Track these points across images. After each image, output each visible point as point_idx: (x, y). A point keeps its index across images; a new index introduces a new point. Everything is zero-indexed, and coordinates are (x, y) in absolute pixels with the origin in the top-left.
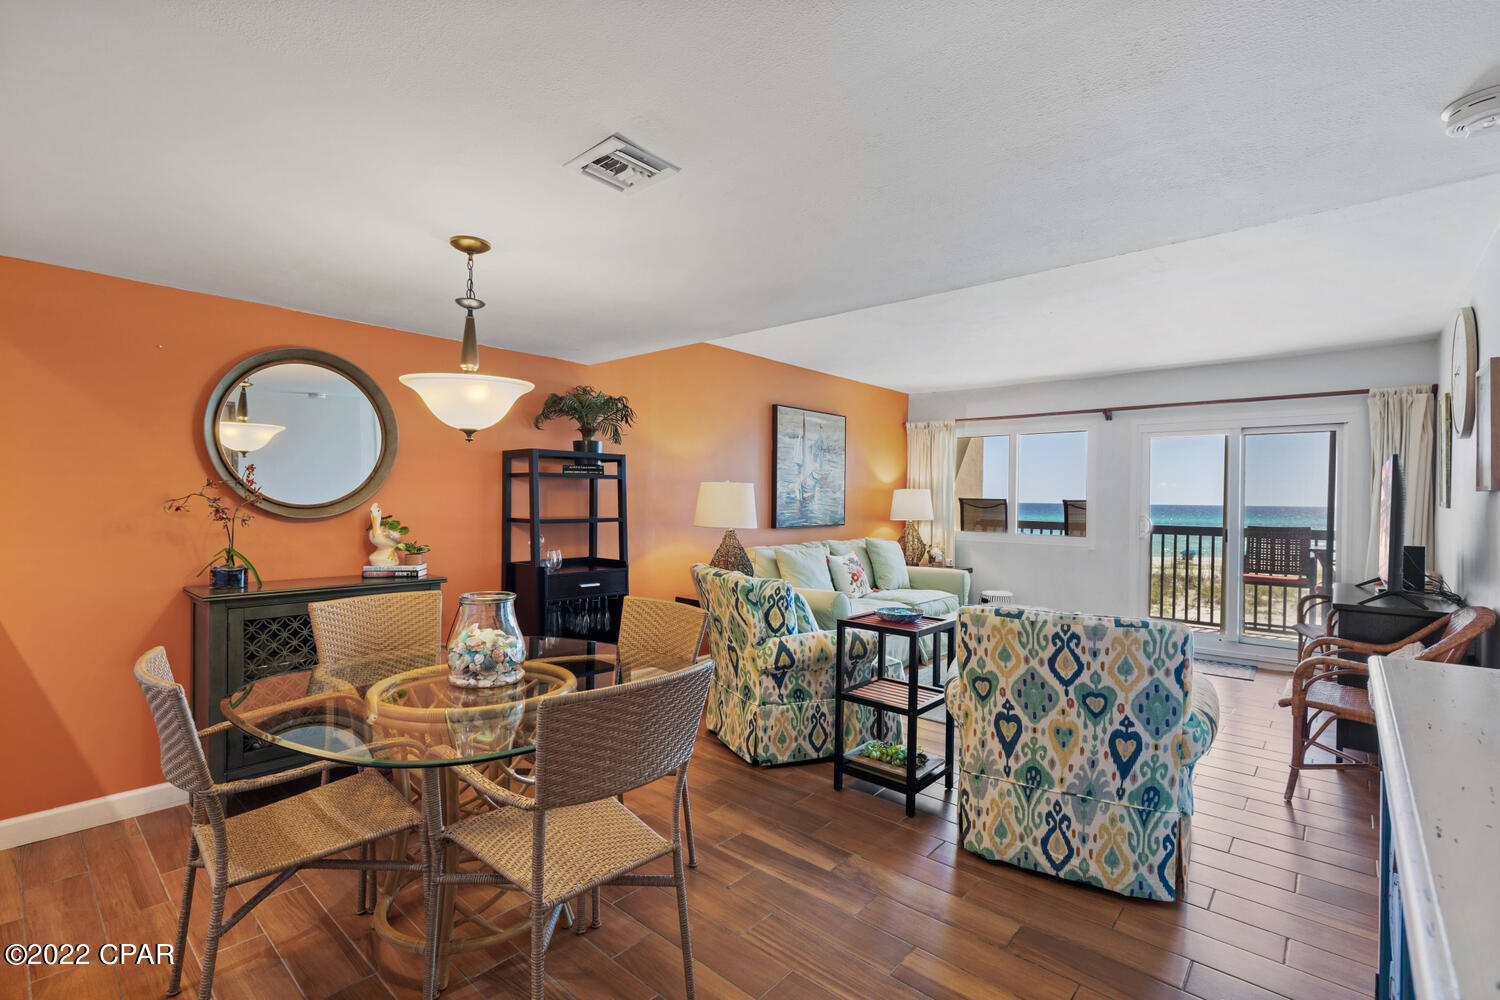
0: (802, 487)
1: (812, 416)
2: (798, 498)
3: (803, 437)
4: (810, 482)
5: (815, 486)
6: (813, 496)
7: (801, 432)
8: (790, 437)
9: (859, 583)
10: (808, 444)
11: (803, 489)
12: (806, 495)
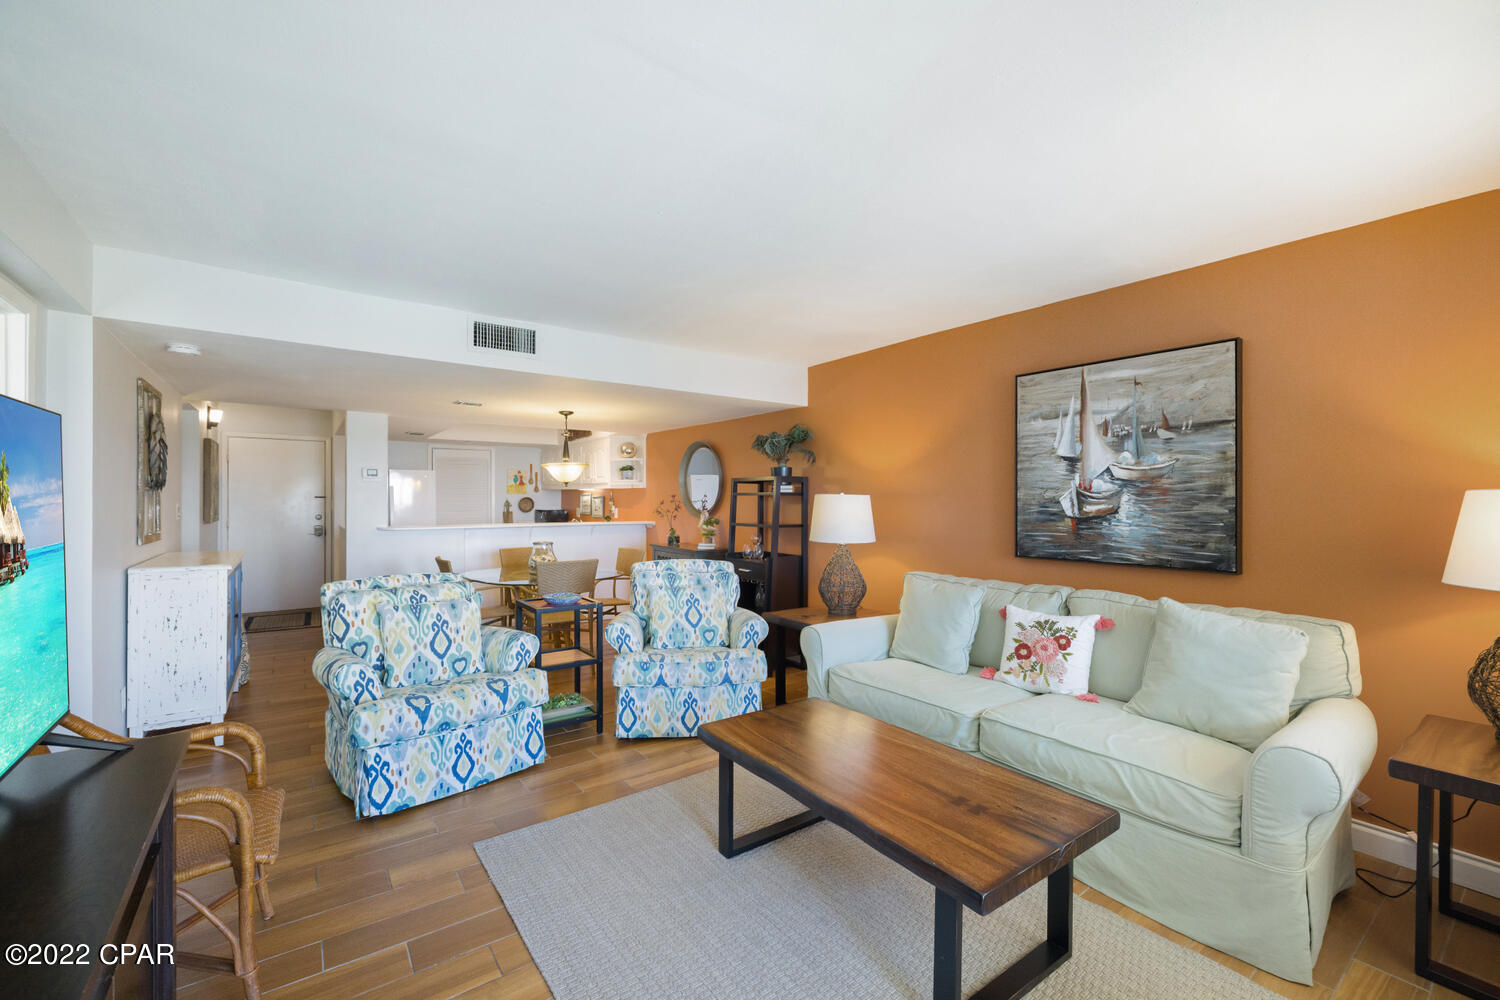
0: (1079, 494)
1: (1100, 371)
2: (1069, 513)
3: (1082, 412)
4: (1101, 486)
5: (1117, 494)
6: (1115, 511)
7: (1074, 405)
8: (1045, 418)
9: (1026, 663)
10: (1092, 423)
11: (1082, 497)
12: (1088, 508)
